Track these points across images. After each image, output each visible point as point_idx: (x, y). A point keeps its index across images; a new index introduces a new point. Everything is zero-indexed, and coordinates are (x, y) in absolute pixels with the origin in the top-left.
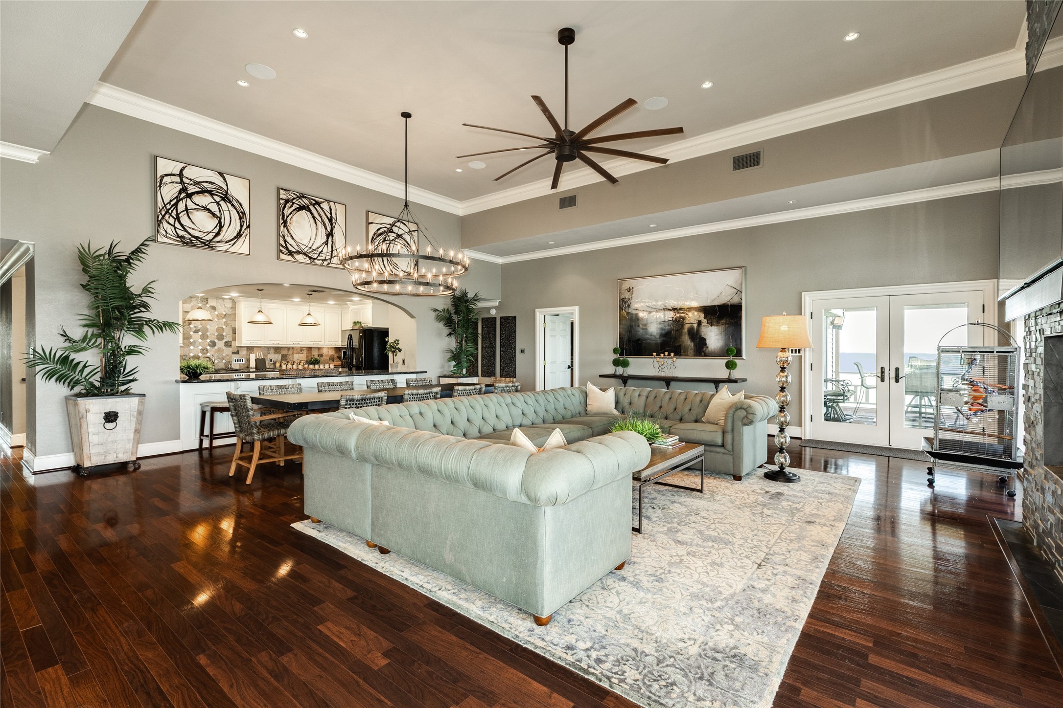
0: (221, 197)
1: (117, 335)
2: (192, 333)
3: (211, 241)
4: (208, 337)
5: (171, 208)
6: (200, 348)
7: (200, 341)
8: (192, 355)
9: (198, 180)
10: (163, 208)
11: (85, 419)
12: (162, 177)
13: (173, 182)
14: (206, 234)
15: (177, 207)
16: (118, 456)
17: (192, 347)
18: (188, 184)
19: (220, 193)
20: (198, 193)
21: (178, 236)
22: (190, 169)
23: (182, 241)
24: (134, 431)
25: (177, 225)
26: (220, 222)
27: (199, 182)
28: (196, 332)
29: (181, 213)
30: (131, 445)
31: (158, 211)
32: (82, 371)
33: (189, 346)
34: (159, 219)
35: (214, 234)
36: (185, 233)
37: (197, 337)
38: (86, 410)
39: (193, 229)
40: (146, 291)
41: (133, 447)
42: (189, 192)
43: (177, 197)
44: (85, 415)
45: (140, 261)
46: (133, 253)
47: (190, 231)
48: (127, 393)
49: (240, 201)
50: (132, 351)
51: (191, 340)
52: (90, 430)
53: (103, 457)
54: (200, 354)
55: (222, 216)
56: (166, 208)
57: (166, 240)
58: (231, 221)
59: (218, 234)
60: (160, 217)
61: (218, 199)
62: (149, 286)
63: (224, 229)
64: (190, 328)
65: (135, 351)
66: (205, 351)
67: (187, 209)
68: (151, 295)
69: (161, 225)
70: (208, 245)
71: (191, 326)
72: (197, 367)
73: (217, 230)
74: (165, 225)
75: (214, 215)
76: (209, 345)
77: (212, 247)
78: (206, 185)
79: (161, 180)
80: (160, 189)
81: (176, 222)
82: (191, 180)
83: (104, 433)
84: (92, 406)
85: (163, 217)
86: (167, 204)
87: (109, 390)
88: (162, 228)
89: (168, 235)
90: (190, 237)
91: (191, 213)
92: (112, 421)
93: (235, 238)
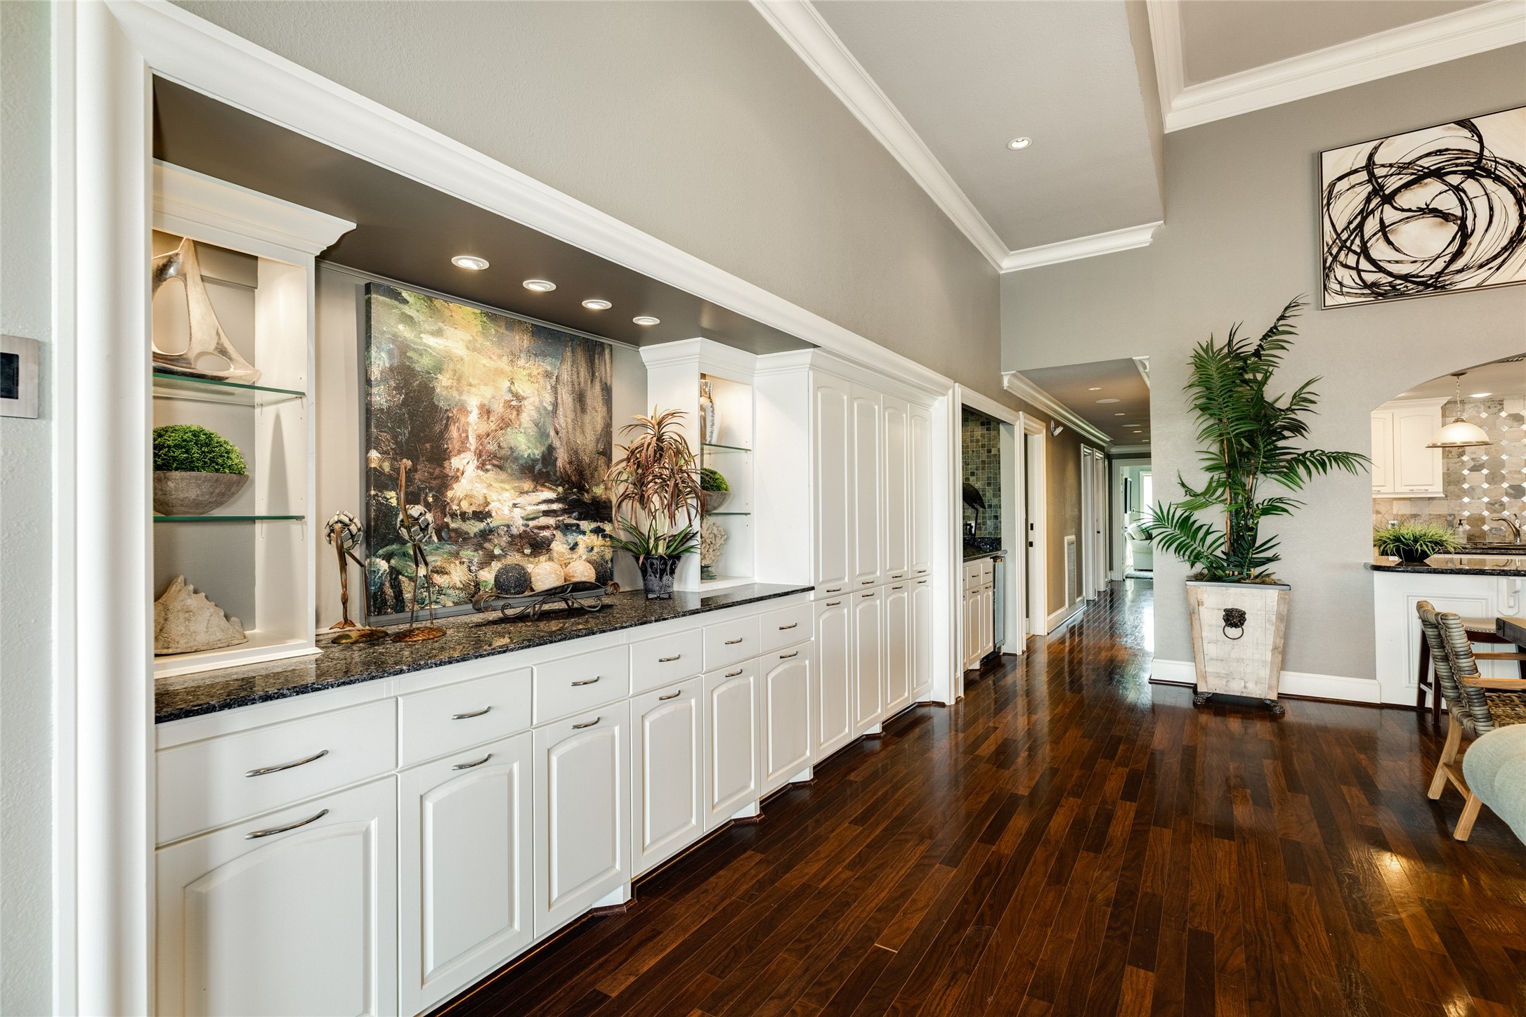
0: (1463, 172)
1: (1249, 481)
2: (1466, 472)
3: (1440, 274)
4: (1503, 478)
5: (1349, 236)
6: (1486, 500)
7: (1486, 486)
8: (1466, 514)
9: (1407, 160)
10: (1334, 242)
11: (1197, 616)
12: (1332, 185)
13: (1353, 186)
14: (1426, 264)
15: (1362, 231)
16: (1248, 685)
17: (1466, 500)
18: (1386, 176)
19: (1462, 165)
20: (1407, 186)
21: (1366, 285)
22: (1388, 145)
23: (1373, 293)
24: (1271, 648)
25: (1364, 264)
26: (1463, 227)
27: (1410, 163)
28: (1476, 468)
29: (1370, 239)
30: (1268, 672)
31: (1326, 249)
32: (1203, 539)
33: (1460, 497)
34: (1328, 265)
35: (1447, 258)
36: (1381, 275)
37: (1479, 480)
38: (1198, 602)
39: (1397, 262)
40: (1301, 399)
41: (1271, 677)
42: (1387, 192)
43: (1362, 212)
44: (1197, 610)
45: (1283, 348)
46: (1265, 337)
47: (1389, 267)
48: (1263, 580)
49: (1517, 161)
50: (1272, 508)
51: (1466, 486)
52: (1204, 634)
53: (1224, 683)
54: (1486, 513)
55: (1470, 214)
56: (1340, 239)
57: (1341, 300)
58: (1491, 217)
59: (1459, 254)
60: (1330, 259)
61: (1454, 180)
62: (1305, 390)
63: (1474, 240)
64: (1463, 462)
65: (1276, 508)
66: (1496, 505)
67: (1383, 228)
68: (1311, 406)
69: (1332, 275)
70: (1435, 285)
71: (1465, 458)
72: (1416, 540)
73: (1454, 248)
74: (1340, 272)
75: (1445, 217)
76: (1507, 494)
77: (1443, 287)
78: (1426, 162)
79: (1330, 193)
80: (1328, 209)
81: (1362, 260)
82: (1391, 166)
83: (1224, 642)
84: (1206, 596)
85: (1335, 258)
86: (1342, 232)
87: (1236, 573)
88: (1333, 280)
89: (1345, 289)
90: (1390, 279)
91: (1393, 231)
92: (1235, 626)
93: (1505, 249)
